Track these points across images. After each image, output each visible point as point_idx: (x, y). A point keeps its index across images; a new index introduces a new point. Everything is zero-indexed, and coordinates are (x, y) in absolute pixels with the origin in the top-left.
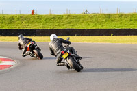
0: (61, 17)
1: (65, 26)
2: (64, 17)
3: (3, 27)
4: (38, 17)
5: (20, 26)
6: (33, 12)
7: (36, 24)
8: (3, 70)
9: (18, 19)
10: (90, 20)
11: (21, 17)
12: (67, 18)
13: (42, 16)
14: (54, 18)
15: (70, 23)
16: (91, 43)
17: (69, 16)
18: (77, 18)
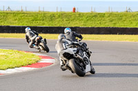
0: (102, 15)
1: (107, 24)
2: (106, 15)
3: (44, 24)
4: (80, 14)
5: (61, 23)
6: (74, 9)
7: (77, 22)
8: (43, 68)
9: (59, 16)
10: (133, 18)
11: (62, 14)
12: (109, 16)
13: (83, 14)
14: (95, 16)
15: (111, 21)
16: (133, 41)
17: (111, 14)
18: (120, 16)
